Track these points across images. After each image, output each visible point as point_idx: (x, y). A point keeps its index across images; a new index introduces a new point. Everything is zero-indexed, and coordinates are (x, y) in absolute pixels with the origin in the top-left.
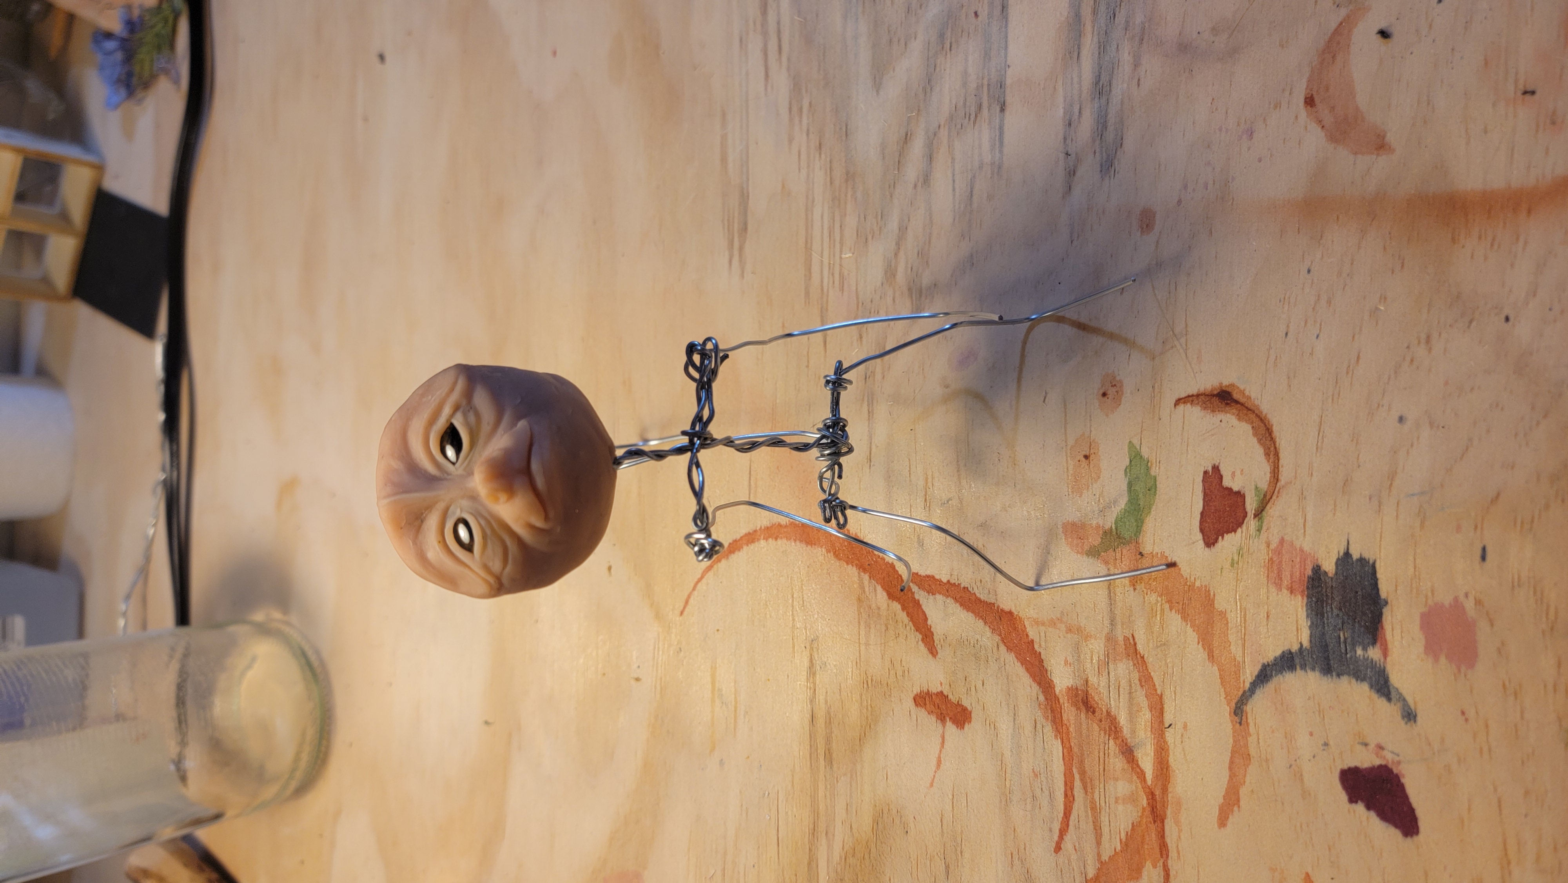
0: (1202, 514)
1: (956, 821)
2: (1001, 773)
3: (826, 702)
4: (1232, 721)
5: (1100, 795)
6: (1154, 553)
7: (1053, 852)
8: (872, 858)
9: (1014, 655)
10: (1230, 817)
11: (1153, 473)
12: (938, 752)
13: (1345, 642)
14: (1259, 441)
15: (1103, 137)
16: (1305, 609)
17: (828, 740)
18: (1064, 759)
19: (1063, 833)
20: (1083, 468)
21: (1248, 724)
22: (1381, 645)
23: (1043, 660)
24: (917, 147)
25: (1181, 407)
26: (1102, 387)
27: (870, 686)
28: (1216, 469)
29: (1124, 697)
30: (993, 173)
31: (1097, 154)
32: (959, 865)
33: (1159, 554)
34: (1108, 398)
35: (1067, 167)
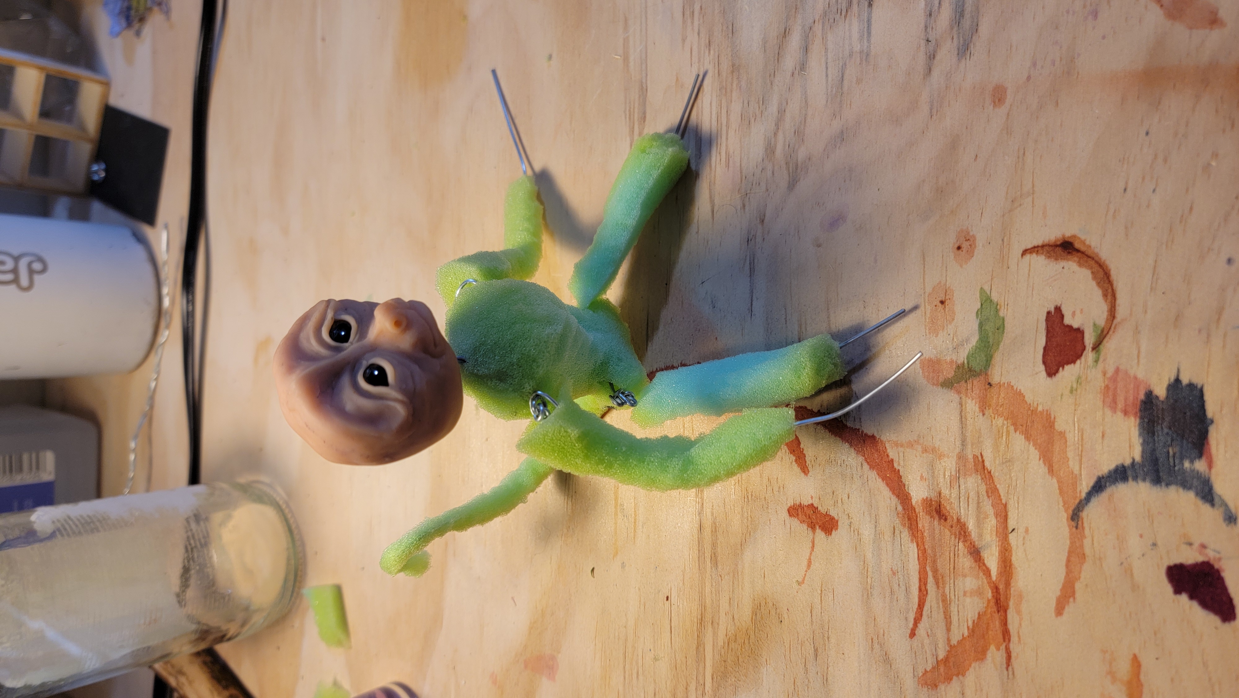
0: (1045, 349)
1: (824, 612)
2: (863, 571)
3: (712, 514)
4: (1069, 526)
5: (950, 589)
6: (1002, 383)
7: (908, 637)
8: (751, 643)
9: (876, 473)
10: (1066, 607)
11: (1001, 314)
12: (808, 554)
13: (1174, 456)
14: (1098, 284)
15: (960, 24)
16: (1137, 428)
17: (714, 545)
18: (918, 559)
19: (918, 621)
20: (939, 312)
21: (1083, 528)
22: (1207, 458)
23: (901, 477)
24: (795, 40)
25: (1028, 257)
26: (957, 241)
27: (750, 500)
28: (1058, 309)
29: (973, 506)
30: (861, 60)
31: (954, 39)
32: (826, 648)
33: (1006, 384)
34: (962, 251)
35: (928, 52)
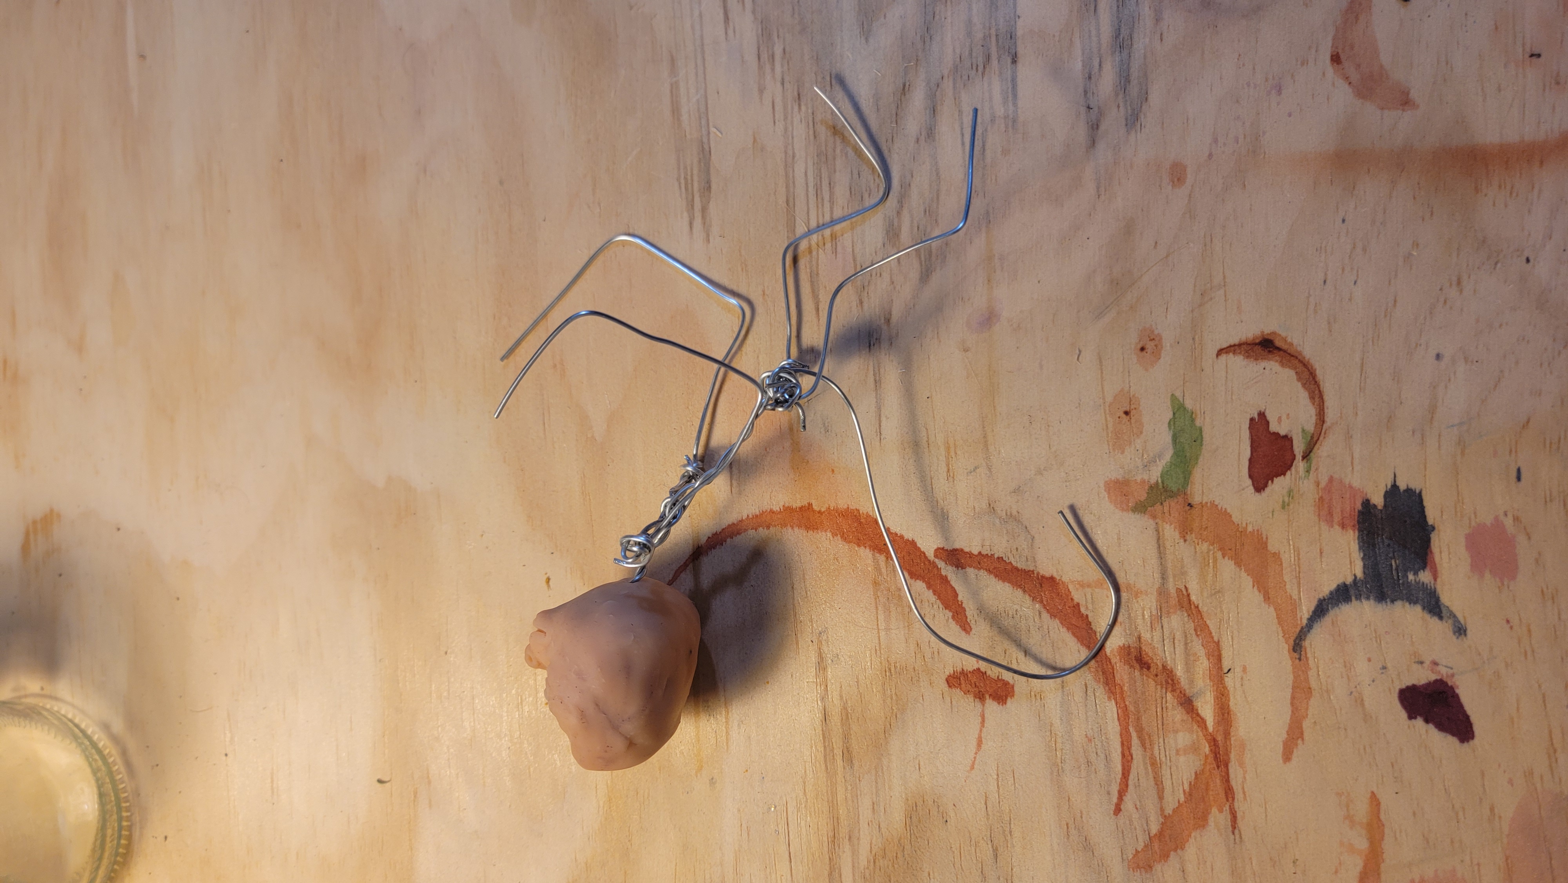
0: (1250, 460)
1: (1003, 801)
2: (1050, 744)
3: (841, 697)
4: (1291, 658)
5: (1159, 750)
6: (1204, 502)
7: (1112, 815)
8: (906, 856)
9: (1058, 621)
10: (1295, 751)
11: (1198, 423)
12: (977, 732)
13: (1397, 569)
14: (1304, 385)
15: (1127, 91)
16: (1357, 541)
17: (846, 737)
18: (1119, 719)
19: (1123, 794)
20: (1124, 424)
21: (1307, 659)
22: (1431, 568)
23: (1090, 623)
24: (918, 99)
25: (1223, 357)
26: (1140, 341)
27: (893, 673)
28: (1262, 415)
29: (1180, 648)
30: (1007, 127)
31: (1121, 108)
32: (1009, 846)
33: (1209, 504)
34: (1147, 353)
35: (1090, 120)
